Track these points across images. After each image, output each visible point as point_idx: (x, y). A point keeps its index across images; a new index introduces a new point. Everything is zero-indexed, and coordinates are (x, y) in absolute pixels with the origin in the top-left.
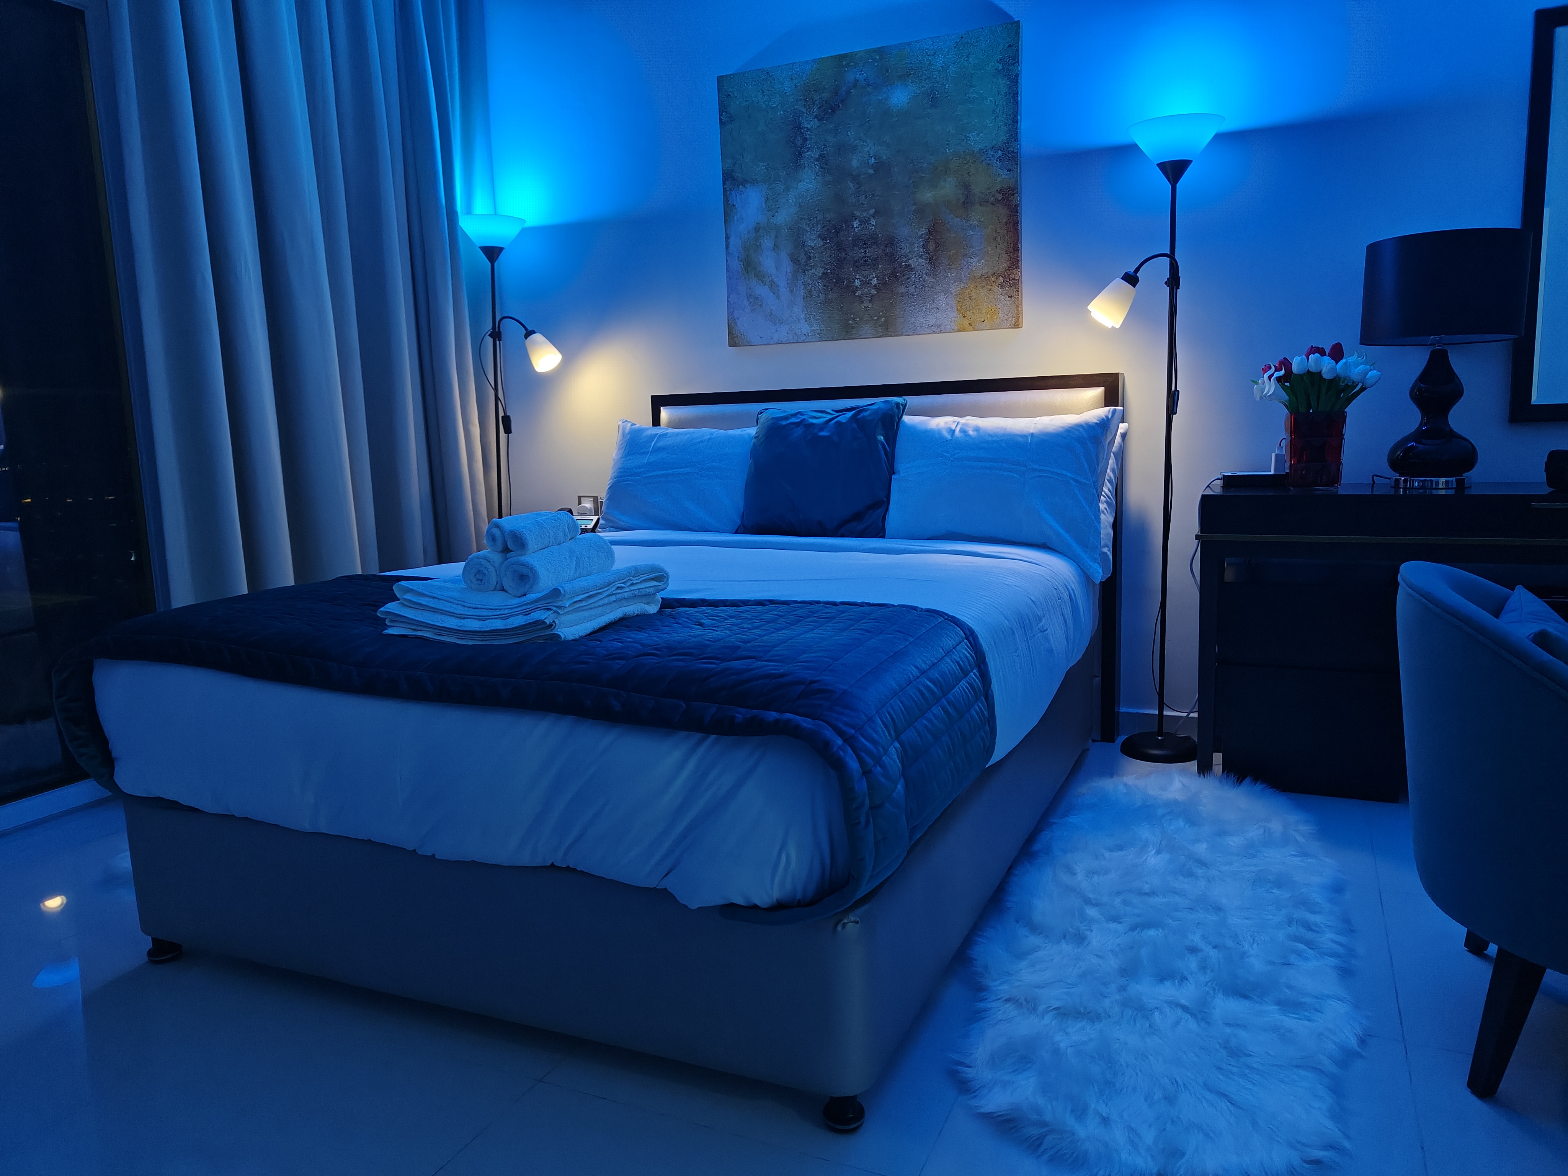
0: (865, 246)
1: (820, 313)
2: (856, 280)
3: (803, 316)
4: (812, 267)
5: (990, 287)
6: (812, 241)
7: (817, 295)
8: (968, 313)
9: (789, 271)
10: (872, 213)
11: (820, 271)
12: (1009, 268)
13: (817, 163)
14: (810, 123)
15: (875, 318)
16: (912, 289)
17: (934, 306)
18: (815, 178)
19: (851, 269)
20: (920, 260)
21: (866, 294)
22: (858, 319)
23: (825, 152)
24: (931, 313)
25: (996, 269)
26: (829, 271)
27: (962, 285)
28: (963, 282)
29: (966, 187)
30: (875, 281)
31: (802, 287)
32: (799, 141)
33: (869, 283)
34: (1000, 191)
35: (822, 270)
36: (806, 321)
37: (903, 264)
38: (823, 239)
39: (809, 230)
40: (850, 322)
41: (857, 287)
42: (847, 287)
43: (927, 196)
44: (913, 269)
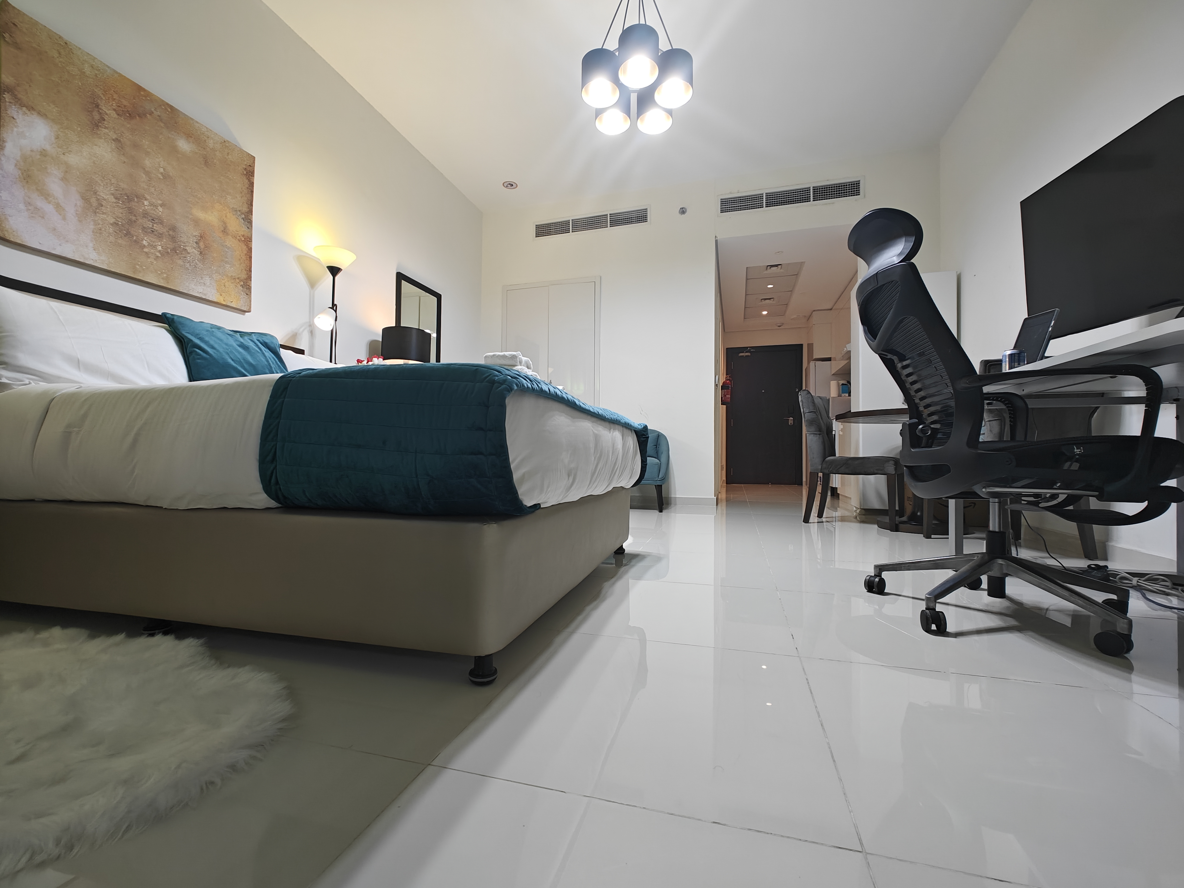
0: (152, 221)
1: (109, 249)
2: (144, 241)
3: (91, 245)
4: (103, 213)
5: (236, 285)
6: (105, 193)
7: (107, 235)
8: (223, 294)
9: (78, 204)
10: (160, 203)
11: (112, 221)
12: (246, 279)
13: (112, 142)
14: (109, 110)
15: (159, 272)
16: (188, 265)
17: (202, 281)
18: (111, 152)
19: (140, 231)
20: (194, 250)
21: (152, 253)
22: (144, 268)
23: (121, 140)
24: (199, 285)
25: (240, 276)
26: (120, 223)
27: (220, 276)
28: (221, 275)
29: (225, 223)
30: (160, 248)
31: (92, 223)
32: (97, 117)
33: (155, 247)
34: (243, 236)
35: (114, 220)
36: (94, 250)
37: (182, 247)
38: (116, 198)
39: (102, 184)
40: (138, 267)
41: (144, 246)
42: (135, 241)
43: (200, 214)
44: (189, 253)
